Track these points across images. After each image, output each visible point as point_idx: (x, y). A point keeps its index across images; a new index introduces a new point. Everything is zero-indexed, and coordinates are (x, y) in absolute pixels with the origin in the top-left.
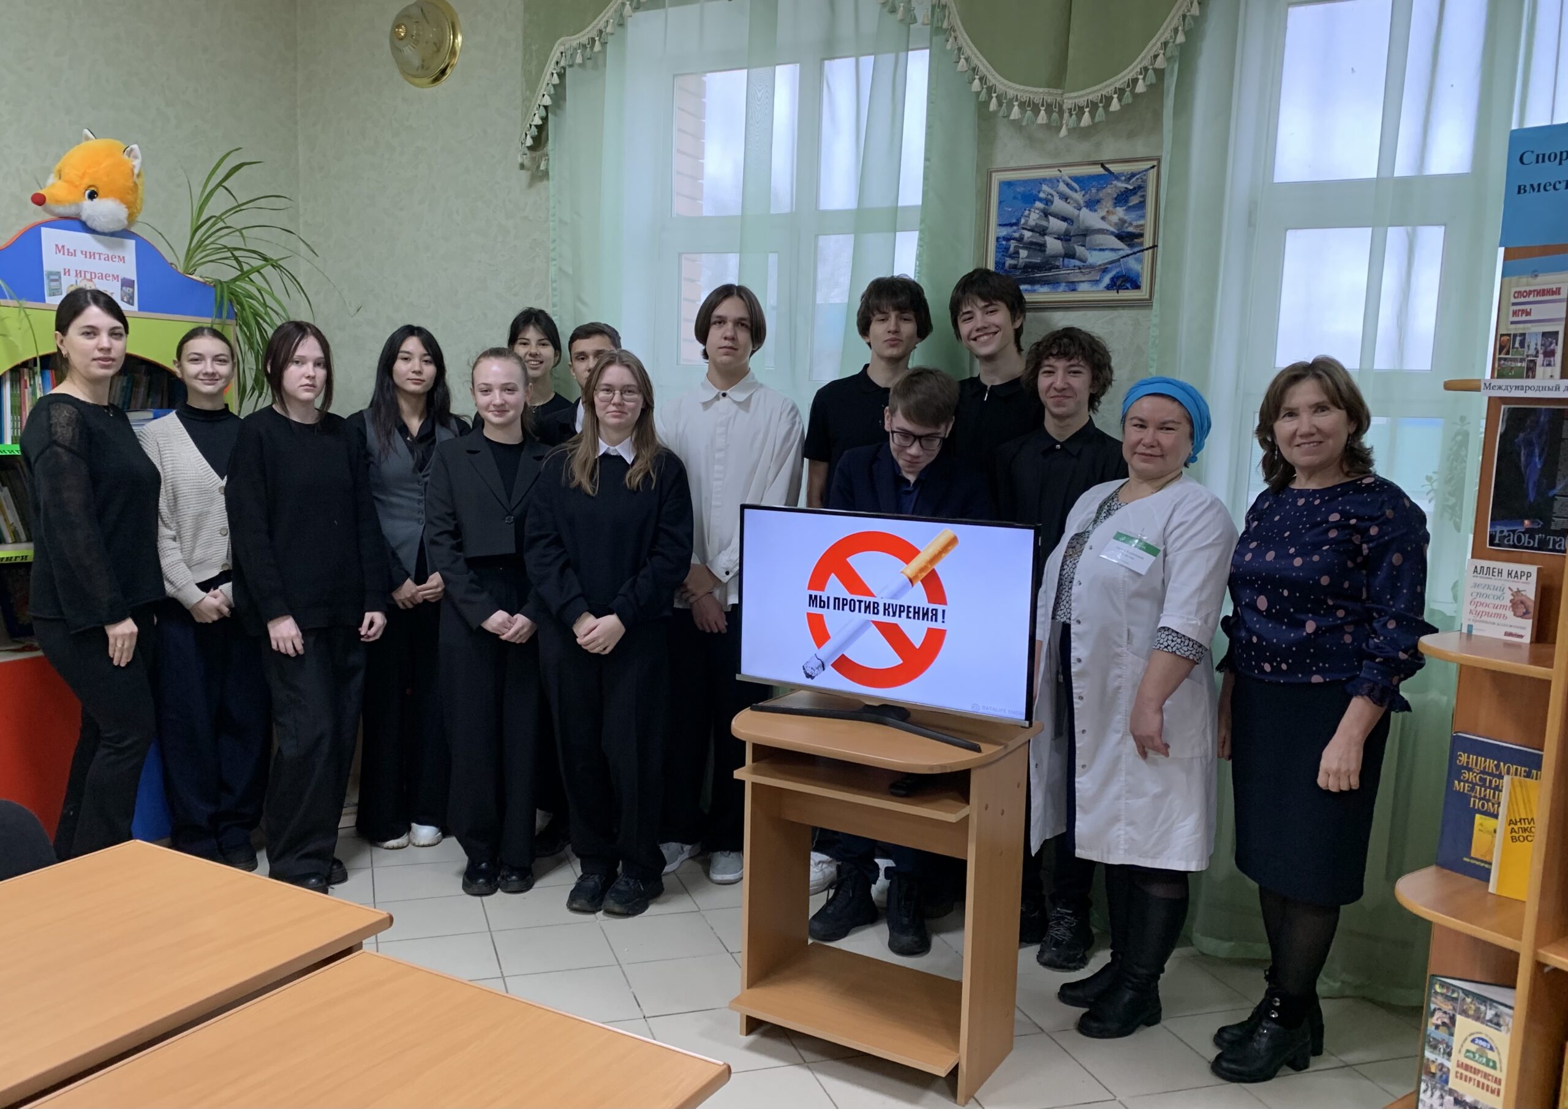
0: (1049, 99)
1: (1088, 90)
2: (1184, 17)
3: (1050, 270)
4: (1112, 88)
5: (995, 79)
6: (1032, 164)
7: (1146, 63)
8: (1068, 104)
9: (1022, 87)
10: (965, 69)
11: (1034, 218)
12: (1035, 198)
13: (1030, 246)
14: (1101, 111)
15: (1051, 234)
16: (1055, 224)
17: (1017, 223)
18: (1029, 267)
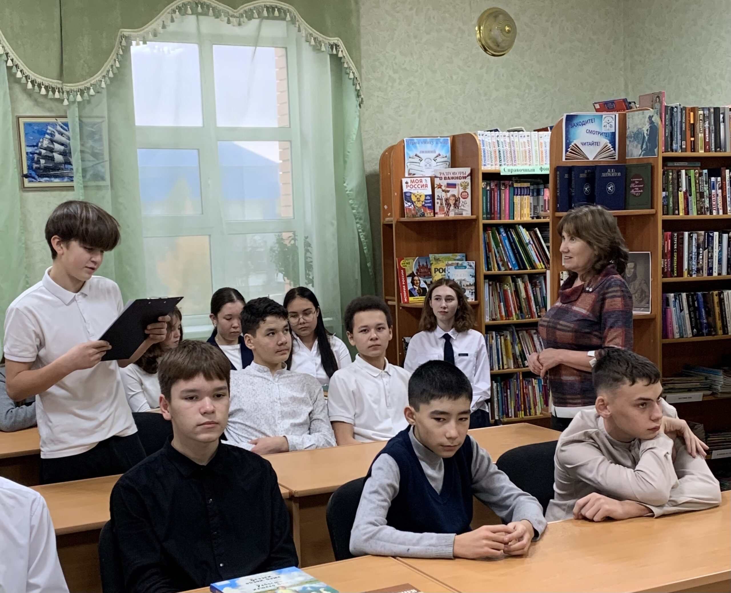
0: (59, 86)
1: (78, 84)
2: (117, 54)
3: (57, 170)
5: (28, 72)
6: (39, 115)
7: (104, 74)
8: (65, 89)
9: (45, 78)
10: (11, 65)
11: (46, 143)
12: (45, 133)
13: (45, 157)
14: (86, 94)
15: (55, 152)
16: (57, 147)
17: (37, 146)
18: (46, 169)
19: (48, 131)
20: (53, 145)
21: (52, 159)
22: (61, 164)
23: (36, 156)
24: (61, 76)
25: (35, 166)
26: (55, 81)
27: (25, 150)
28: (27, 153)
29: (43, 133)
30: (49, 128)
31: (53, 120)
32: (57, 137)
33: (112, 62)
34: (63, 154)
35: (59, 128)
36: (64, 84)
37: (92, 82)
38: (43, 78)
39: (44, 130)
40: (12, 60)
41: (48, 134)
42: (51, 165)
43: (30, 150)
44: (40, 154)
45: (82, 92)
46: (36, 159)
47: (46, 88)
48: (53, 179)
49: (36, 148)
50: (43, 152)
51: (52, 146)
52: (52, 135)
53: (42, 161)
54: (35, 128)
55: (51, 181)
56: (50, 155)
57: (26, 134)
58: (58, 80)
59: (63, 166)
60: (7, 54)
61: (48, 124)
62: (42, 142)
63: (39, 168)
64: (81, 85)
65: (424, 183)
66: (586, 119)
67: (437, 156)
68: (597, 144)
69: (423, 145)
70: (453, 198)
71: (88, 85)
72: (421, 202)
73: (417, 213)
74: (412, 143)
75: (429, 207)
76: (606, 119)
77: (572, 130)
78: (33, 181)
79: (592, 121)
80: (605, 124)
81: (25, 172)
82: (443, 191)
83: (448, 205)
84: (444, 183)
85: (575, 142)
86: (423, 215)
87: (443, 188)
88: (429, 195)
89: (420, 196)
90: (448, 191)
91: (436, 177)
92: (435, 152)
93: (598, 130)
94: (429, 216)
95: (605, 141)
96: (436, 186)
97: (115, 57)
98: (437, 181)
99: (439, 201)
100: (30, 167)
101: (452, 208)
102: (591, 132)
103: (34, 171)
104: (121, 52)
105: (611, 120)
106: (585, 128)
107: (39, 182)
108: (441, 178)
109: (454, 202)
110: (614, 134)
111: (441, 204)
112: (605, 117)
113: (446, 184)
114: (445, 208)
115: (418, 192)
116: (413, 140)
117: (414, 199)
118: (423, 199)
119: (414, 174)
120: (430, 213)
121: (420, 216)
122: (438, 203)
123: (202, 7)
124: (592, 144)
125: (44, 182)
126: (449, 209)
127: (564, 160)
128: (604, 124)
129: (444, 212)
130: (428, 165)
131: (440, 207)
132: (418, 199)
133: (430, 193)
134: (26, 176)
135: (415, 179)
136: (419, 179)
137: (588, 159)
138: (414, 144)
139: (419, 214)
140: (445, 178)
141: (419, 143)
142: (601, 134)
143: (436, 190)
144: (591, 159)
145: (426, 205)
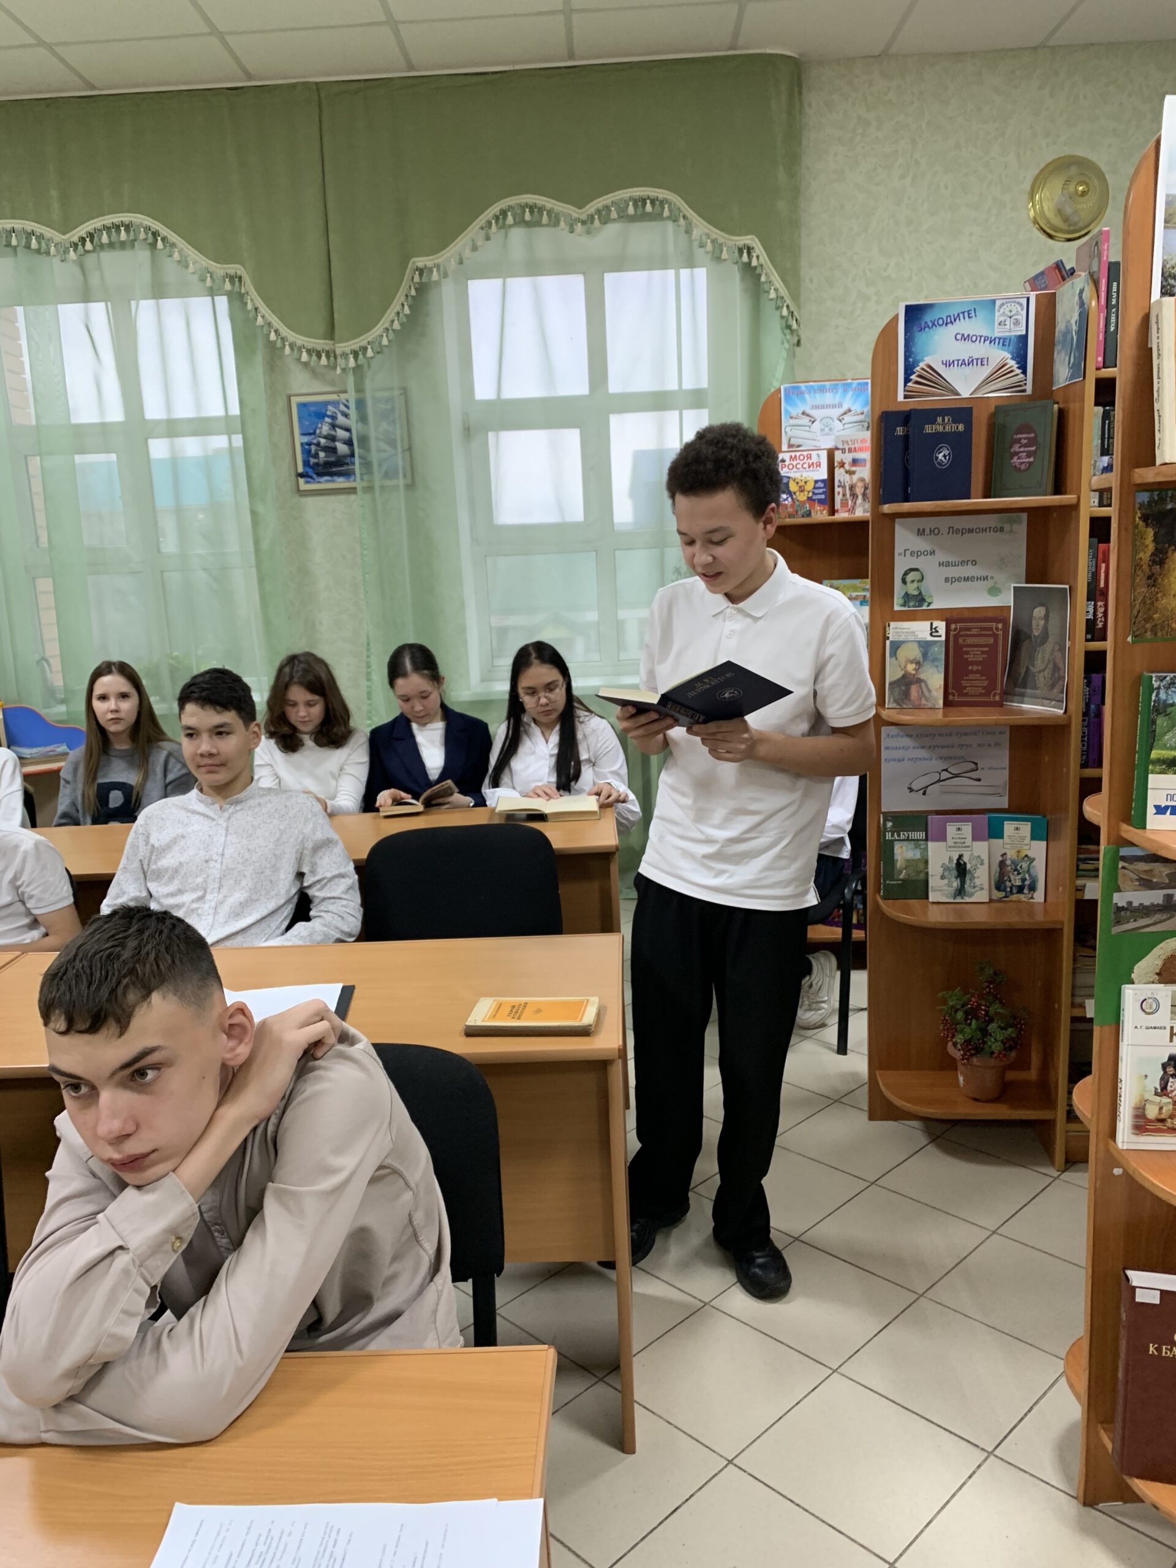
0: (327, 348)
1: (351, 342)
2: (407, 296)
3: (342, 465)
4: (366, 341)
5: (285, 331)
6: (318, 390)
7: (387, 325)
8: (338, 352)
9: (306, 339)
10: (262, 324)
11: (325, 429)
12: (324, 415)
13: (326, 449)
14: (361, 356)
15: (339, 440)
16: (341, 433)
17: (314, 433)
18: (328, 464)
19: (329, 413)
20: (335, 431)
21: (334, 450)
22: (345, 456)
23: (313, 448)
24: (330, 333)
25: (313, 461)
26: (321, 341)
27: (299, 439)
28: (302, 444)
29: (321, 416)
30: (330, 408)
31: (334, 397)
32: (341, 420)
33: (398, 308)
34: (349, 443)
35: (342, 408)
36: (337, 345)
37: (370, 339)
38: (303, 338)
39: (323, 411)
40: (263, 317)
41: (328, 416)
42: (333, 459)
43: (306, 439)
44: (318, 444)
45: (355, 354)
46: (313, 451)
47: (309, 352)
48: (335, 478)
49: (313, 436)
50: (323, 441)
51: (333, 433)
52: (334, 418)
53: (322, 454)
54: (312, 409)
55: (333, 481)
56: (331, 444)
57: (300, 418)
58: (325, 339)
59: (348, 460)
60: (256, 309)
61: (327, 403)
62: (321, 428)
63: (317, 464)
64: (355, 344)
65: (814, 459)
66: (954, 312)
67: (845, 413)
68: (982, 362)
69: (817, 395)
70: (860, 484)
71: (364, 343)
72: (806, 493)
73: (797, 512)
74: (795, 392)
75: (821, 502)
76: (1006, 309)
77: (921, 338)
78: (309, 482)
79: (969, 314)
80: (1002, 319)
81: (300, 469)
82: (847, 472)
83: (854, 496)
84: (848, 458)
85: (928, 360)
86: (809, 514)
87: (847, 467)
88: (823, 481)
89: (806, 483)
90: (853, 473)
91: (837, 449)
92: (840, 405)
93: (985, 333)
94: (820, 515)
95: (1002, 356)
96: (836, 464)
97: (403, 299)
98: (838, 456)
99: (840, 490)
100: (306, 463)
101: (860, 500)
102: (965, 338)
103: (311, 467)
104: (413, 293)
105: (1015, 308)
106: (952, 329)
107: (319, 482)
108: (843, 451)
109: (863, 490)
110: (1024, 339)
111: (844, 495)
112: (1003, 304)
113: (851, 460)
114: (850, 502)
115: (801, 476)
116: (798, 388)
117: (793, 487)
118: (810, 486)
119: (799, 446)
120: (821, 511)
121: (803, 516)
122: (839, 493)
123: (532, 212)
124: (970, 362)
125: (325, 483)
126: (855, 503)
127: (900, 397)
128: (998, 317)
129: (847, 509)
130: (827, 430)
131: (842, 500)
132: (800, 487)
133: (825, 476)
134: (301, 475)
135: (798, 454)
136: (805, 453)
137: (958, 394)
138: (800, 394)
139: (800, 513)
140: (850, 450)
141: (810, 392)
142: (992, 341)
143: (836, 470)
144: (965, 393)
145: (815, 497)
